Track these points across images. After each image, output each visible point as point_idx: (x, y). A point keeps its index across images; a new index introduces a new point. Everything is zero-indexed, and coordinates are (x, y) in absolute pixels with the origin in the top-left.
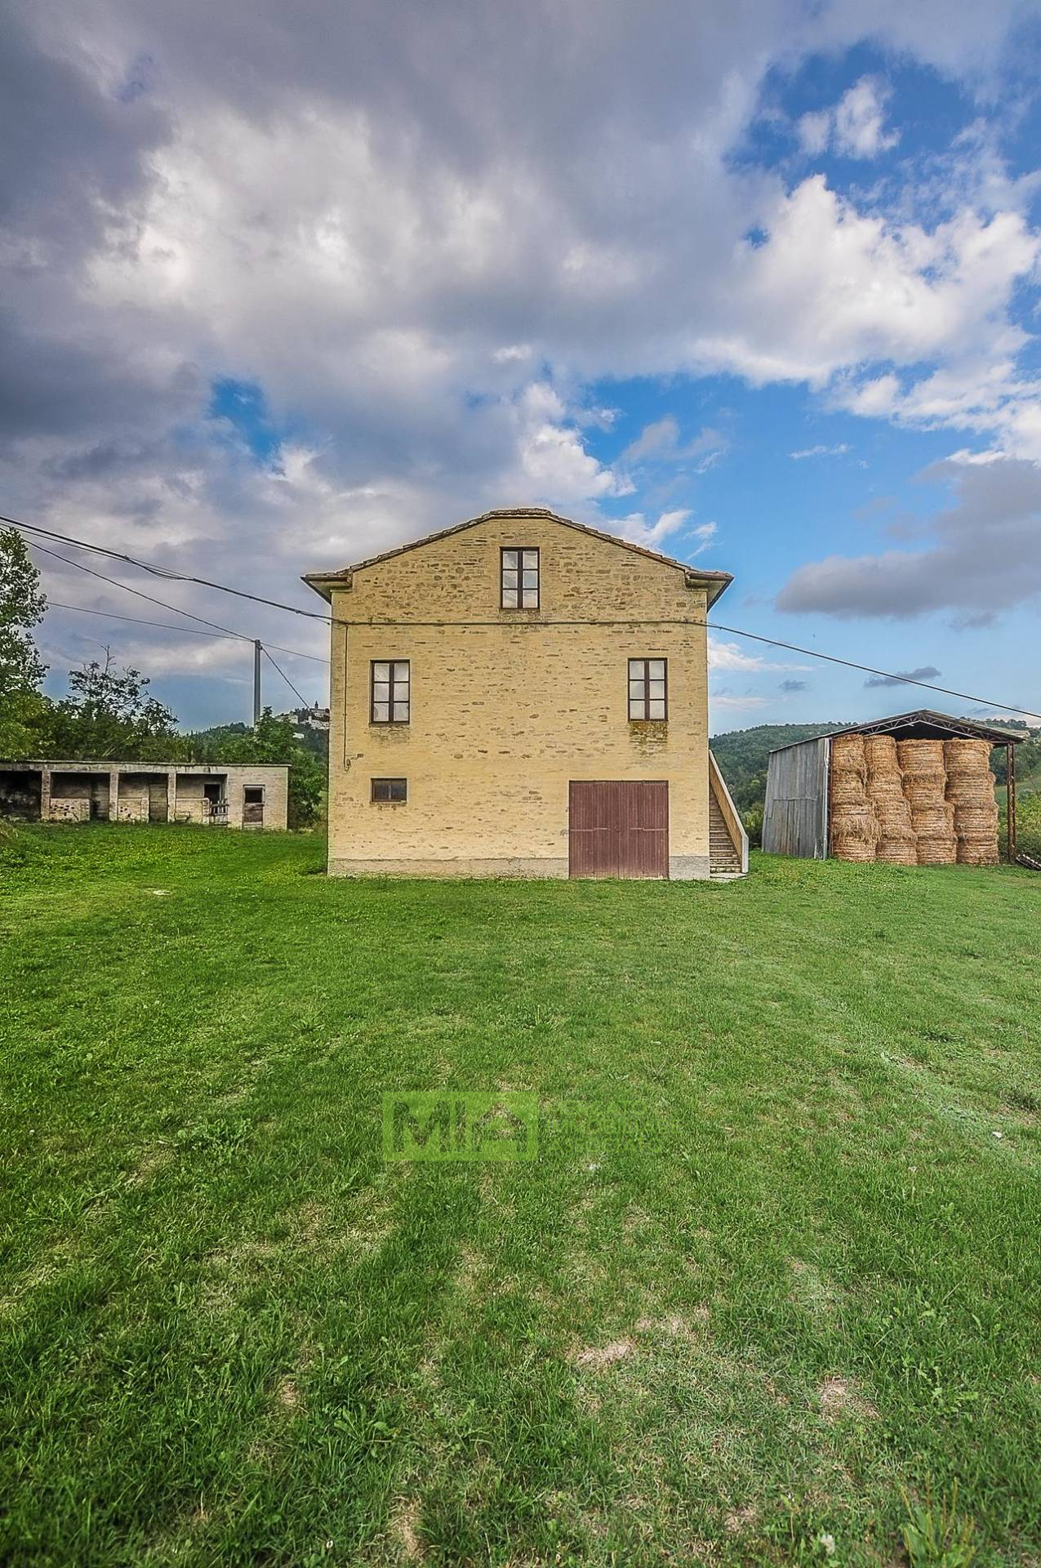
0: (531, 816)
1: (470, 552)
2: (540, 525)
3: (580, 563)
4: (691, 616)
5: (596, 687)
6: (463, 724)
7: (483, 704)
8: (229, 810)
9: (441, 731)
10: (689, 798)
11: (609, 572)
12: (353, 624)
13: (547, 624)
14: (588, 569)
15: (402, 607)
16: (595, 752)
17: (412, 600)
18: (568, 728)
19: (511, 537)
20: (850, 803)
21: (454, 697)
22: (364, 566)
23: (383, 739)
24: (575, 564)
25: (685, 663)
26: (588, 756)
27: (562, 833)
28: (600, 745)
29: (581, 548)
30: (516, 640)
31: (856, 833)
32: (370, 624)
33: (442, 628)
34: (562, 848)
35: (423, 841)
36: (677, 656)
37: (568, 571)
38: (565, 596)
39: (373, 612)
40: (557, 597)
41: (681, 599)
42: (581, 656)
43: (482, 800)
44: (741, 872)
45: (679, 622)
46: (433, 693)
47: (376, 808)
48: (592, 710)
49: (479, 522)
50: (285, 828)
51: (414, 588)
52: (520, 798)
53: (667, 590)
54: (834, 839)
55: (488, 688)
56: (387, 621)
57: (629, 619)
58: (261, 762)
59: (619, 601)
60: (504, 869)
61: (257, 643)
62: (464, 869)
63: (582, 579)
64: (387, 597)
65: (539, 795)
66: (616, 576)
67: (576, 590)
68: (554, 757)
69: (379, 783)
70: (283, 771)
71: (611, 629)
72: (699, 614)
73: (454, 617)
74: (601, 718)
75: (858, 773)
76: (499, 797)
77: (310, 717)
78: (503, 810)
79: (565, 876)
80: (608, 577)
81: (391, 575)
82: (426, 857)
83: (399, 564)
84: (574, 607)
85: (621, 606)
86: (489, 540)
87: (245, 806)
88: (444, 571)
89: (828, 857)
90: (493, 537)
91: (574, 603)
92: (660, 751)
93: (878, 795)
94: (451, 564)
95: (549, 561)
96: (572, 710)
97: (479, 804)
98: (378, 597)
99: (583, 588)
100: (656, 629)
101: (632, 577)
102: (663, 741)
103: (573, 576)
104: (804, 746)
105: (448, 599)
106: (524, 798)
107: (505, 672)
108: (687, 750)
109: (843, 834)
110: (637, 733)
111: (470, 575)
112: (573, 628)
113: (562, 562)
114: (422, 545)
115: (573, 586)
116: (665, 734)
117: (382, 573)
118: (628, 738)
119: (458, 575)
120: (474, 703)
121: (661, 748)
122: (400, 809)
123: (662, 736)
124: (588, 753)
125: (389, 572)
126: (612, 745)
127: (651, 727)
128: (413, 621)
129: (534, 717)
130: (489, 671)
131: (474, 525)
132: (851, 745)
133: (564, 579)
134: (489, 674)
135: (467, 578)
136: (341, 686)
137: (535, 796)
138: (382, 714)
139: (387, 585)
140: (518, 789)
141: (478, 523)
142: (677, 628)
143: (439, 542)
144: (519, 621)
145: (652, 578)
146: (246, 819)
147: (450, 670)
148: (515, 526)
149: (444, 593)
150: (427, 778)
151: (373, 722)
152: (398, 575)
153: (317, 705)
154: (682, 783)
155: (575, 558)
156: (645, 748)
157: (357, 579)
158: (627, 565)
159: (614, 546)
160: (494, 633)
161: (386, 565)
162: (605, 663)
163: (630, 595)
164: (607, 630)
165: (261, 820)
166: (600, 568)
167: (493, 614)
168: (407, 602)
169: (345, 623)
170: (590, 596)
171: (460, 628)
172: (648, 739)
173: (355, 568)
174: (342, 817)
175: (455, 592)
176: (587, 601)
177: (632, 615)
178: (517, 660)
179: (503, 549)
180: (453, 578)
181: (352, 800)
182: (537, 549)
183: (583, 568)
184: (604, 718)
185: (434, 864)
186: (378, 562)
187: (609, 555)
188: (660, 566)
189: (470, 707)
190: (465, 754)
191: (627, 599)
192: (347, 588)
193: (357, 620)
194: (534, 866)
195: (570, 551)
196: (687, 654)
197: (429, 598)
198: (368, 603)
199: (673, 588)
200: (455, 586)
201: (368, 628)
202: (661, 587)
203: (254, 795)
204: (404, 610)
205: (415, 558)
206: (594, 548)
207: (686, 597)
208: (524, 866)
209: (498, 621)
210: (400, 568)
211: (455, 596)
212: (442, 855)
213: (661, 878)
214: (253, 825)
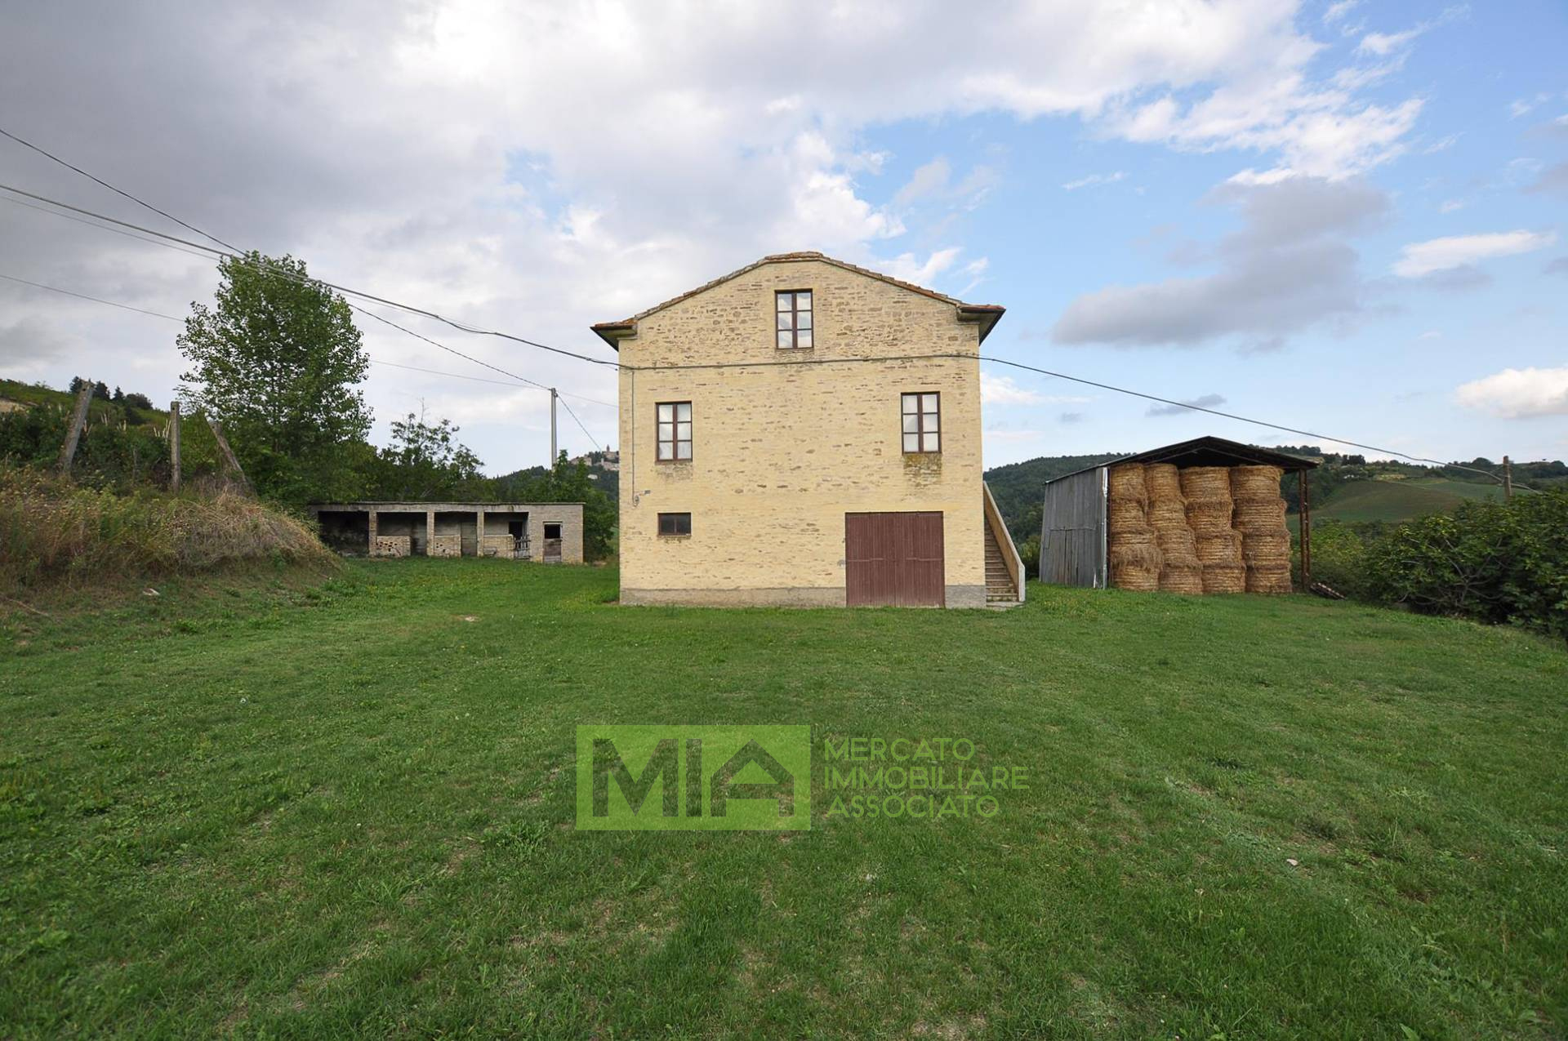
0: (810, 547)
1: (747, 297)
2: (813, 267)
3: (852, 302)
4: (963, 349)
5: (869, 422)
6: (743, 461)
7: (761, 440)
8: (531, 545)
9: (722, 468)
10: (964, 529)
11: (880, 309)
12: (639, 369)
13: (821, 362)
14: (860, 307)
15: (683, 351)
16: (870, 485)
17: (693, 345)
18: (843, 462)
19: (784, 280)
20: (1130, 532)
21: (733, 435)
22: (648, 314)
23: (668, 476)
24: (848, 304)
25: (958, 396)
26: (863, 489)
27: (840, 563)
28: (875, 478)
29: (853, 288)
30: (792, 378)
31: (1137, 562)
32: (654, 369)
33: (722, 370)
34: (839, 578)
35: (707, 571)
36: (949, 389)
37: (840, 311)
38: (838, 335)
39: (657, 357)
40: (831, 336)
41: (953, 333)
42: (855, 393)
43: (763, 532)
44: (1018, 600)
45: (951, 356)
46: (715, 431)
47: (663, 541)
48: (866, 444)
49: (755, 267)
50: (581, 561)
51: (694, 332)
52: (797, 530)
53: (939, 325)
54: (1114, 569)
55: (765, 426)
56: (670, 365)
57: (902, 354)
58: (558, 501)
59: (891, 337)
60: (785, 597)
61: (553, 391)
62: (745, 597)
63: (854, 317)
64: (670, 342)
65: (817, 527)
66: (888, 314)
67: (850, 328)
68: (829, 490)
69: (666, 517)
70: (578, 510)
71: (884, 365)
72: (972, 347)
73: (733, 359)
74: (875, 452)
75: (1139, 502)
76: (779, 529)
77: (602, 460)
78: (782, 542)
79: (844, 604)
80: (880, 315)
81: (673, 321)
82: (710, 587)
83: (680, 312)
84: (847, 345)
85: (893, 343)
86: (764, 284)
87: (544, 542)
88: (722, 315)
89: (1108, 586)
90: (768, 281)
91: (847, 341)
92: (934, 483)
93: (1160, 524)
94: (728, 308)
95: (822, 301)
96: (846, 445)
97: (759, 536)
98: (661, 343)
99: (856, 326)
100: (928, 363)
101: (903, 313)
102: (938, 473)
103: (845, 315)
104: (1081, 476)
105: (727, 342)
106: (803, 530)
107: (782, 409)
108: (961, 482)
109: (1123, 563)
110: (910, 466)
111: (747, 318)
112: (847, 365)
113: (835, 302)
114: (701, 292)
115: (845, 324)
116: (939, 466)
117: (664, 320)
118: (902, 471)
119: (735, 319)
120: (753, 440)
121: (935, 480)
122: (685, 542)
123: (935, 468)
124: (863, 486)
125: (671, 318)
126: (886, 478)
127: (924, 460)
128: (694, 364)
129: (810, 452)
130: (767, 409)
131: (750, 270)
132: (1130, 474)
133: (837, 318)
134: (766, 412)
135: (744, 322)
136: (629, 427)
137: (812, 527)
138: (667, 453)
139: (669, 331)
140: (797, 521)
141: (753, 269)
142: (949, 362)
143: (717, 289)
144: (794, 360)
145: (923, 314)
146: (546, 554)
147: (729, 410)
148: (788, 269)
149: (722, 337)
150: (710, 513)
151: (659, 461)
152: (679, 321)
153: (608, 448)
154: (957, 513)
155: (847, 298)
156: (919, 480)
157: (641, 327)
158: (899, 302)
159: (885, 285)
160: (771, 373)
161: (668, 313)
162: (879, 398)
163: (902, 331)
164: (879, 366)
165: (560, 554)
166: (872, 306)
167: (768, 355)
168: (687, 346)
169: (632, 369)
170: (862, 334)
171: (738, 370)
172: (922, 471)
173: (639, 317)
174: (632, 549)
175: (733, 335)
176: (860, 339)
177: (904, 350)
178: (793, 398)
179: (777, 292)
180: (731, 321)
181: (640, 533)
182: (810, 291)
183: (855, 307)
184: (878, 452)
185: (718, 594)
186: (661, 309)
187: (881, 293)
188: (931, 301)
189: (750, 444)
190: (745, 490)
191: (899, 335)
192: (633, 335)
193: (643, 365)
194: (812, 595)
195: (842, 291)
196: (959, 387)
197: (709, 342)
198: (652, 349)
199: (945, 322)
200: (732, 330)
201: (652, 372)
202: (932, 322)
203: (552, 531)
204: (685, 354)
205: (694, 304)
206: (866, 287)
207: (958, 331)
208: (804, 595)
209: (773, 361)
210: (680, 314)
211: (733, 339)
212: (726, 585)
213: (937, 606)
214: (553, 559)
